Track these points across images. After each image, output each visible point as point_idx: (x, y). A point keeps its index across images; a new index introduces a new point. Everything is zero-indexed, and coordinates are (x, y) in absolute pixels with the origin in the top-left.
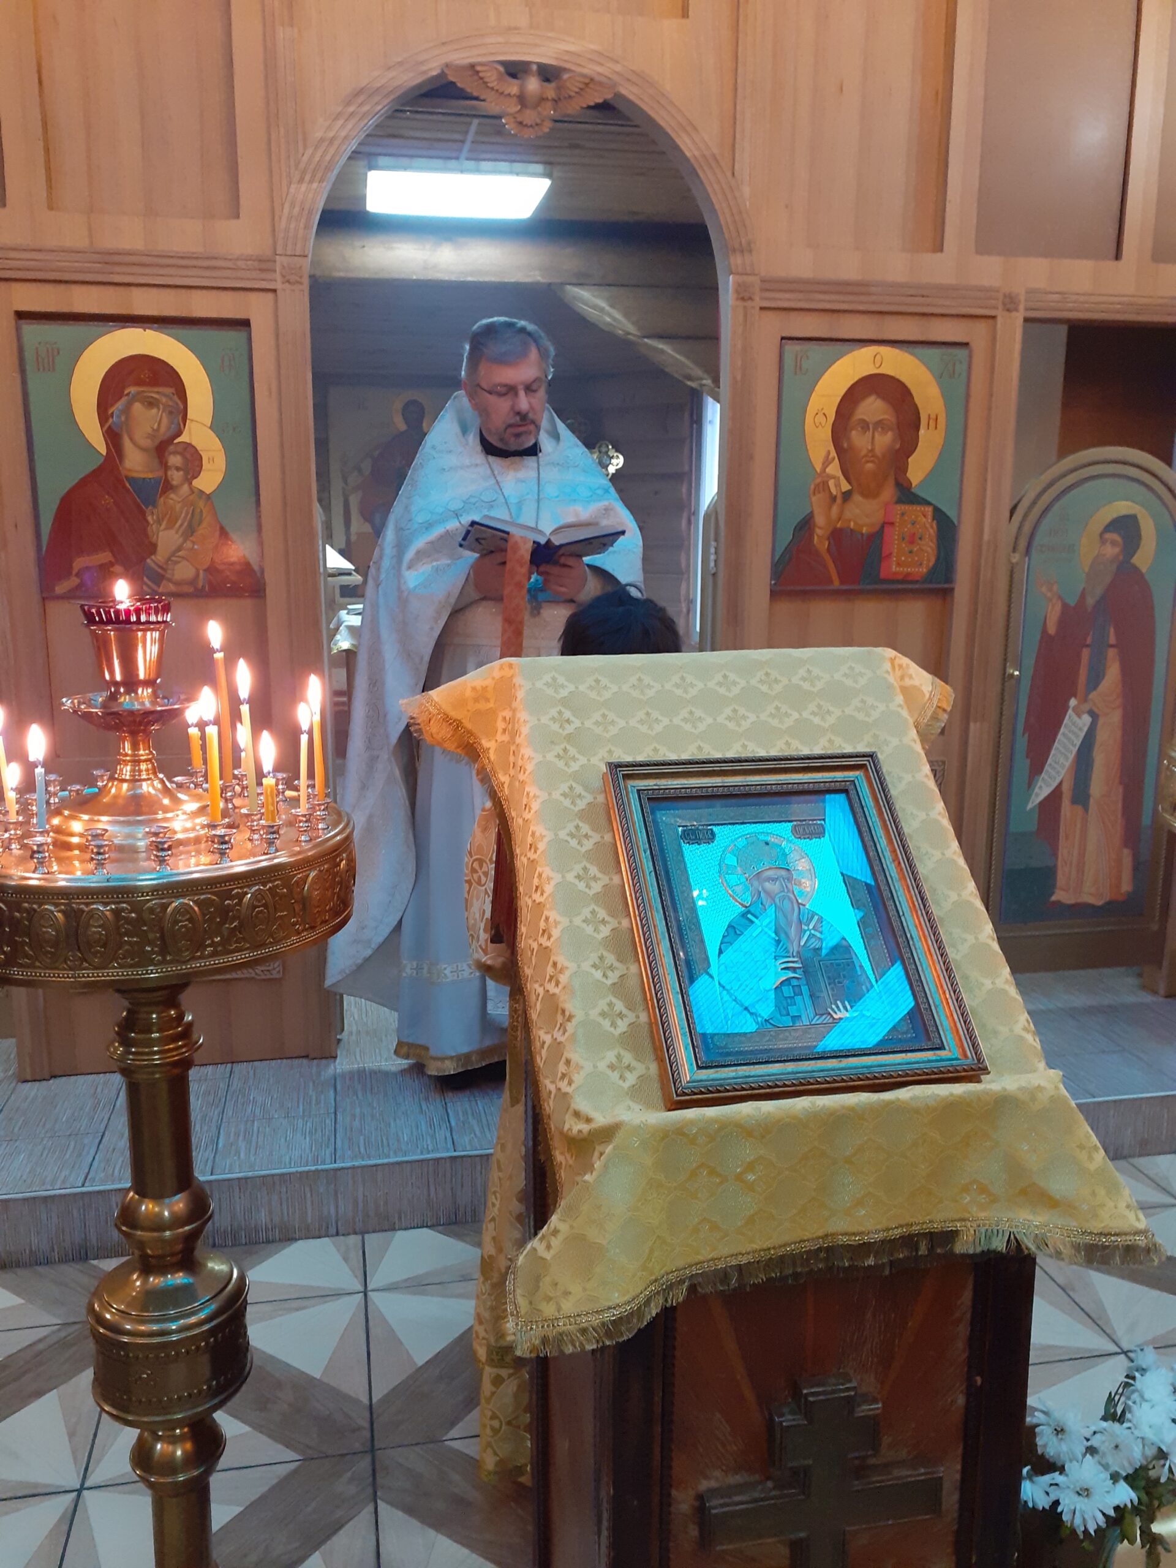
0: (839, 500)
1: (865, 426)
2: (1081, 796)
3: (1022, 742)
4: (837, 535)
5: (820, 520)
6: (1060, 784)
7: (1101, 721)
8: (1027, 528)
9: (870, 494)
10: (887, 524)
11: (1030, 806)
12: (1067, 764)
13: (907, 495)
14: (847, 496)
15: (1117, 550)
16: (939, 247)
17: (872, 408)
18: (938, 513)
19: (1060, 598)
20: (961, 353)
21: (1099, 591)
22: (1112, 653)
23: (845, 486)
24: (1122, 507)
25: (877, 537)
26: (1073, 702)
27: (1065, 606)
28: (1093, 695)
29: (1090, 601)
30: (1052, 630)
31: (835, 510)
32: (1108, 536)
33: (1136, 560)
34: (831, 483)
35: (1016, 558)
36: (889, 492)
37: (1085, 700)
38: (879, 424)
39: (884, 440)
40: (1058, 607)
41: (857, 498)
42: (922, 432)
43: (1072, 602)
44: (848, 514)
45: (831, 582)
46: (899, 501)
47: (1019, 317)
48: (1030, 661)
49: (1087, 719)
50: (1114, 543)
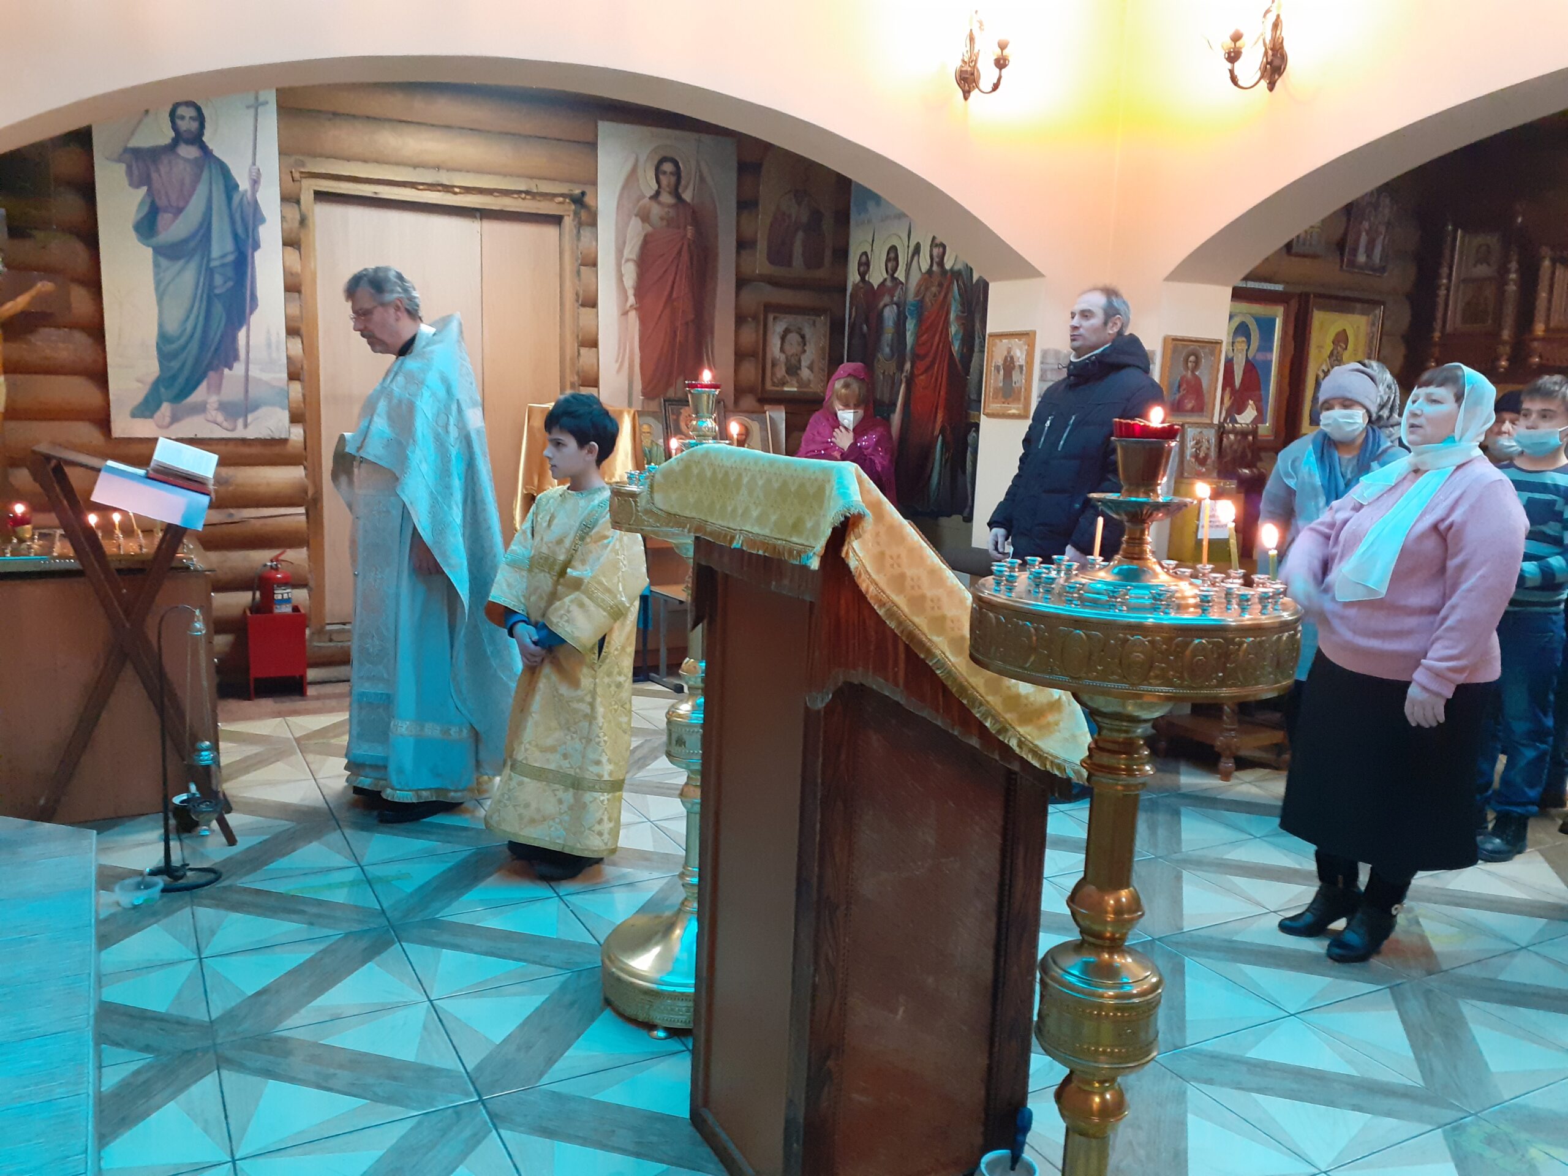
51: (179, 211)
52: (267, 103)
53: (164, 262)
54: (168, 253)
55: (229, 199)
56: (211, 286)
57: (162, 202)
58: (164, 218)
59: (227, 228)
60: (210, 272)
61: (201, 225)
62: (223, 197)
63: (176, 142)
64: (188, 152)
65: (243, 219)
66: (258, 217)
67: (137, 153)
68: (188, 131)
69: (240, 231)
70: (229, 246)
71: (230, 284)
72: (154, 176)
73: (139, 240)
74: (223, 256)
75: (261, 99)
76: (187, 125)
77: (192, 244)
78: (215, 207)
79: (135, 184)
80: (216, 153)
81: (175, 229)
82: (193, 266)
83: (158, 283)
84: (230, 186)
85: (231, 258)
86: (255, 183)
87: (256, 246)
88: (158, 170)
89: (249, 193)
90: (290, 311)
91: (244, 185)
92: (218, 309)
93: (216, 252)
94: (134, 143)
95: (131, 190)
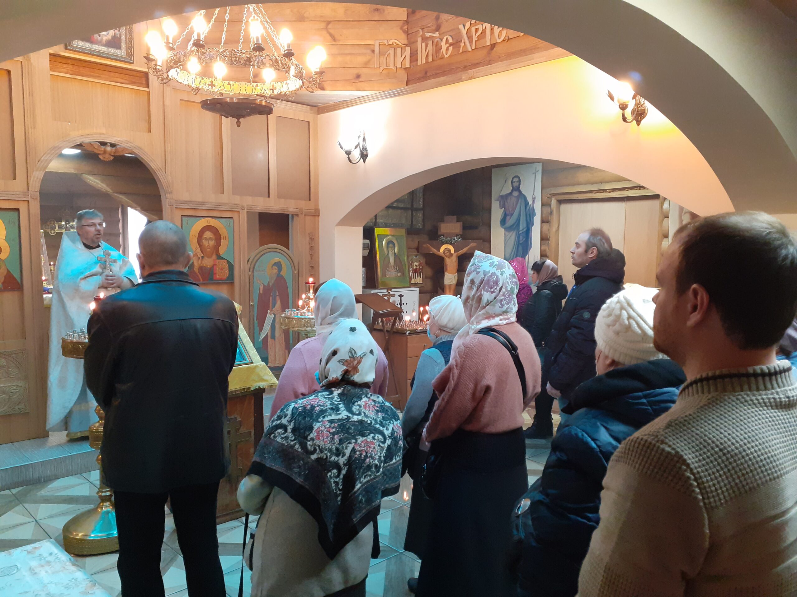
0: (201, 259)
1: (206, 239)
2: (273, 337)
3: (256, 322)
4: (201, 268)
5: (196, 264)
6: (267, 334)
7: (277, 316)
8: (252, 266)
9: (210, 257)
10: (215, 265)
11: (260, 340)
12: (269, 328)
13: (219, 257)
14: (203, 257)
15: (276, 271)
16: (222, 193)
17: (208, 234)
18: (228, 261)
19: (263, 284)
20: (231, 220)
21: (273, 282)
22: (278, 298)
23: (202, 255)
24: (277, 260)
25: (212, 268)
26: (269, 311)
27: (264, 286)
28: (274, 309)
29: (271, 284)
30: (261, 292)
31: (200, 261)
32: (274, 267)
33: (281, 273)
34: (198, 255)
35: (250, 273)
36: (214, 257)
37: (272, 310)
38: (210, 239)
39: (212, 243)
40: (263, 286)
41: (206, 258)
42: (222, 241)
43: (266, 284)
44: (203, 262)
45: (200, 281)
46: (217, 259)
47: (246, 211)
48: (256, 300)
49: (273, 316)
50: (275, 269)
51: (512, 215)
52: (538, 171)
53: (507, 233)
54: (508, 229)
55: (526, 208)
56: (519, 241)
57: (507, 213)
58: (508, 217)
59: (525, 218)
60: (519, 235)
61: (517, 220)
62: (524, 207)
63: (512, 191)
64: (516, 194)
65: (529, 214)
66: (534, 214)
67: (502, 197)
68: (516, 186)
69: (528, 220)
70: (525, 225)
71: (524, 239)
72: (506, 203)
73: (501, 227)
74: (523, 229)
75: (537, 170)
76: (516, 184)
77: (514, 226)
78: (522, 212)
79: (501, 208)
80: (523, 193)
81: (510, 221)
82: (514, 234)
83: (505, 240)
84: (526, 203)
85: (525, 230)
86: (534, 201)
87: (533, 225)
88: (507, 202)
89: (532, 205)
90: (543, 248)
91: (530, 203)
92: (520, 248)
93: (521, 228)
94: (501, 194)
95: (500, 210)
